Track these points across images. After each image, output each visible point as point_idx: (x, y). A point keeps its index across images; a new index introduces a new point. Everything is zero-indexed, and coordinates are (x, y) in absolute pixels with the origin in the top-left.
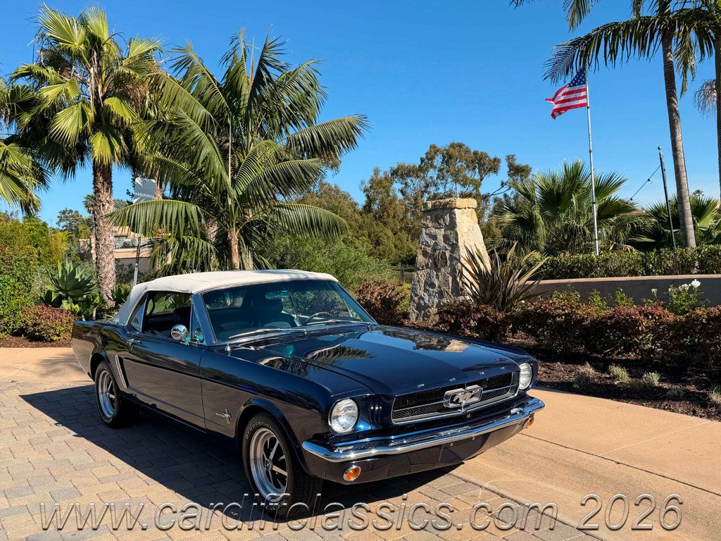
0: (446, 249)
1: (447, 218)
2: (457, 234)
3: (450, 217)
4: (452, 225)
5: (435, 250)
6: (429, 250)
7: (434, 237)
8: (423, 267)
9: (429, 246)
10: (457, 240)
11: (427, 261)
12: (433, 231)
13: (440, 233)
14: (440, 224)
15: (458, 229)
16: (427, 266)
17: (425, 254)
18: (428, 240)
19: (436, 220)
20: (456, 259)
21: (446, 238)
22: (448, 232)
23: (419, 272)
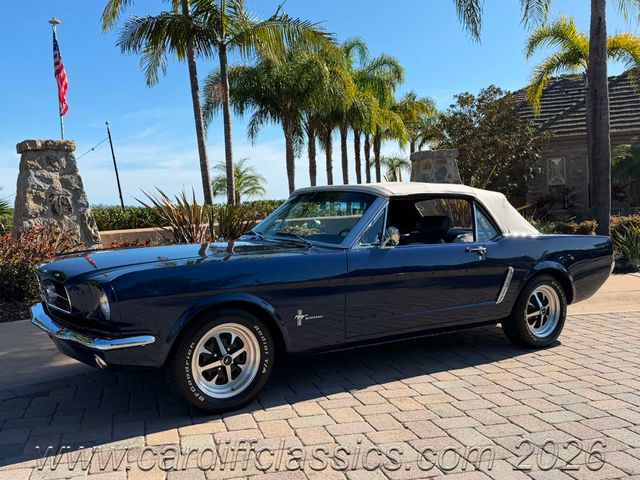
0: (68, 195)
1: (63, 160)
2: (79, 178)
3: (67, 160)
4: (72, 168)
5: (52, 195)
6: (43, 195)
7: (50, 181)
8: (36, 215)
9: (43, 190)
10: (81, 185)
11: (42, 208)
12: (46, 173)
13: (55, 176)
14: (54, 167)
15: (79, 173)
16: (42, 213)
17: (37, 199)
18: (41, 184)
19: (49, 163)
20: (83, 205)
21: (65, 183)
22: (67, 177)
23: (31, 220)
